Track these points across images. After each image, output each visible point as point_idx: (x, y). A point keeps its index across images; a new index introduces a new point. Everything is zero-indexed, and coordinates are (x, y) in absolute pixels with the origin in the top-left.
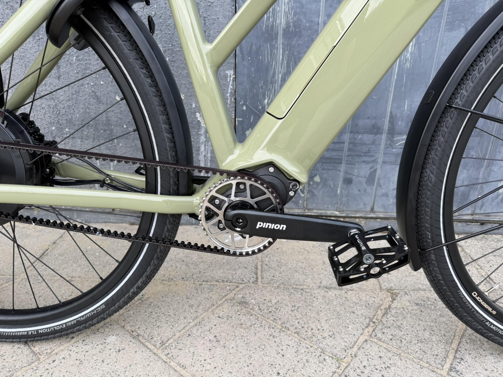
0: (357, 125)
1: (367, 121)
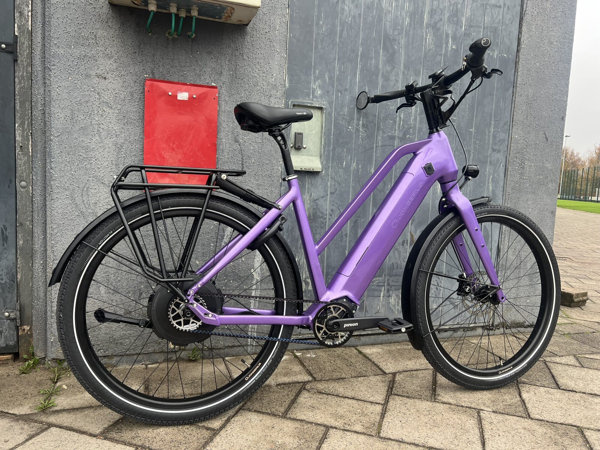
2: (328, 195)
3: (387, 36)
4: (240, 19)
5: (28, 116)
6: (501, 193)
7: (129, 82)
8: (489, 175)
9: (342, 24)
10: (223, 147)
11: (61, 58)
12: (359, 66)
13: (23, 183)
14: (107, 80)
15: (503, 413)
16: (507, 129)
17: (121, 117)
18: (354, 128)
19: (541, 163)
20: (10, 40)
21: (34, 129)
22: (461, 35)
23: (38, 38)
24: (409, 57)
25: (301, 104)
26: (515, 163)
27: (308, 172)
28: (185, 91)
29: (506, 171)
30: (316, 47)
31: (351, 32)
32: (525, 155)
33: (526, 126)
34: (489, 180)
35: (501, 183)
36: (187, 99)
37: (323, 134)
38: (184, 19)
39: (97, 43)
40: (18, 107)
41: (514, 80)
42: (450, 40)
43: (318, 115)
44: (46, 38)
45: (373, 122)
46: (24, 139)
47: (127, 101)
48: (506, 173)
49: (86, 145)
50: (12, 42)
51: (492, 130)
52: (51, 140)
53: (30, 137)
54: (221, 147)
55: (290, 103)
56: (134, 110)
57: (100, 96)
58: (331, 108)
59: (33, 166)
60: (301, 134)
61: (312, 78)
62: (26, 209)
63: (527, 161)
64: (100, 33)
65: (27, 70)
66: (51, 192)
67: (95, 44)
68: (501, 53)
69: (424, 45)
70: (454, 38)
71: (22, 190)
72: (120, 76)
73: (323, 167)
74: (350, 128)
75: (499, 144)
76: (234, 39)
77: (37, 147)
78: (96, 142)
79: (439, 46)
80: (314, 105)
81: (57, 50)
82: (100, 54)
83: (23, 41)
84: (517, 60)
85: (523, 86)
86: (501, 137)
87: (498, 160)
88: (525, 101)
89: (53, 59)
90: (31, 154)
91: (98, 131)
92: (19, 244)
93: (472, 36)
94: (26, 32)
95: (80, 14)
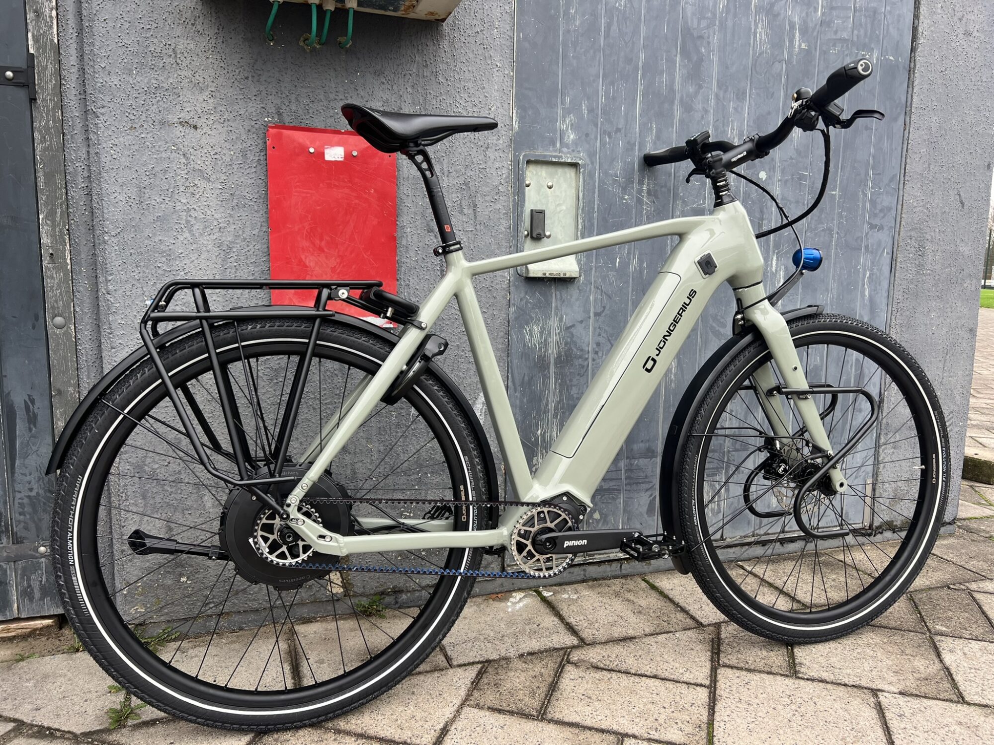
0: (632, 450)
1: (642, 445)
2: (590, 318)
3: (687, 31)
4: (432, 11)
5: (61, 198)
6: (884, 301)
7: (237, 131)
8: (865, 271)
9: (610, 12)
10: (407, 241)
11: (115, 93)
12: (640, 88)
13: (59, 320)
14: (199, 130)
15: (917, 696)
16: (895, 189)
17: (227, 196)
18: (633, 198)
19: (952, 246)
20: (22, 64)
21: (72, 222)
22: (816, 25)
23: (71, 58)
24: (727, 68)
25: (541, 159)
26: (908, 248)
27: (555, 279)
28: (338, 144)
29: (894, 263)
30: (565, 57)
31: (624, 26)
32: (926, 233)
33: (926, 182)
34: (864, 279)
35: (885, 284)
36: (342, 159)
37: (580, 211)
38: (332, 13)
39: (178, 64)
40: (41, 184)
41: (907, 102)
42: (797, 34)
43: (571, 177)
44: (86, 58)
45: (666, 186)
46: (56, 241)
47: (235, 167)
48: (893, 266)
49: (167, 248)
50: (24, 66)
51: (869, 191)
52: (105, 242)
53: (67, 237)
54: (404, 242)
55: (521, 158)
56: (250, 182)
57: (187, 159)
58: (592, 163)
59: (75, 289)
60: (542, 212)
61: (560, 111)
62: (67, 366)
63: (929, 244)
64: (182, 44)
65: (54, 116)
66: (110, 334)
67: (174, 66)
68: (884, 54)
69: (752, 44)
70: (804, 31)
71: (58, 331)
72: (222, 121)
73: (580, 269)
74: (626, 197)
75: (882, 215)
76: (420, 48)
77: (80, 255)
78: (185, 242)
79: (777, 44)
80: (563, 161)
81: (107, 79)
82: (185, 83)
83: (44, 64)
84: (912, 65)
85: (921, 111)
86: (885, 204)
87: (879, 243)
88: (926, 137)
89: (101, 96)
90: (69, 267)
91: (187, 222)
92: (57, 427)
93: (835, 25)
94: (48, 47)
95: (145, 12)
